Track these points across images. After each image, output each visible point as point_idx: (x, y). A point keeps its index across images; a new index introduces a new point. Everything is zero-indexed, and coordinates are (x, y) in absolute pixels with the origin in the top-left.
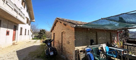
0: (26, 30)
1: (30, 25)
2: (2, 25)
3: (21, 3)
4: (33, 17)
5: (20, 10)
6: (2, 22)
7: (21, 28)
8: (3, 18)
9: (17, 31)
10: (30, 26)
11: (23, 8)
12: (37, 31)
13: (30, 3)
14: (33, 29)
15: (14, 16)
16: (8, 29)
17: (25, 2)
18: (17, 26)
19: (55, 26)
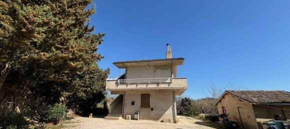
19: (224, 98)
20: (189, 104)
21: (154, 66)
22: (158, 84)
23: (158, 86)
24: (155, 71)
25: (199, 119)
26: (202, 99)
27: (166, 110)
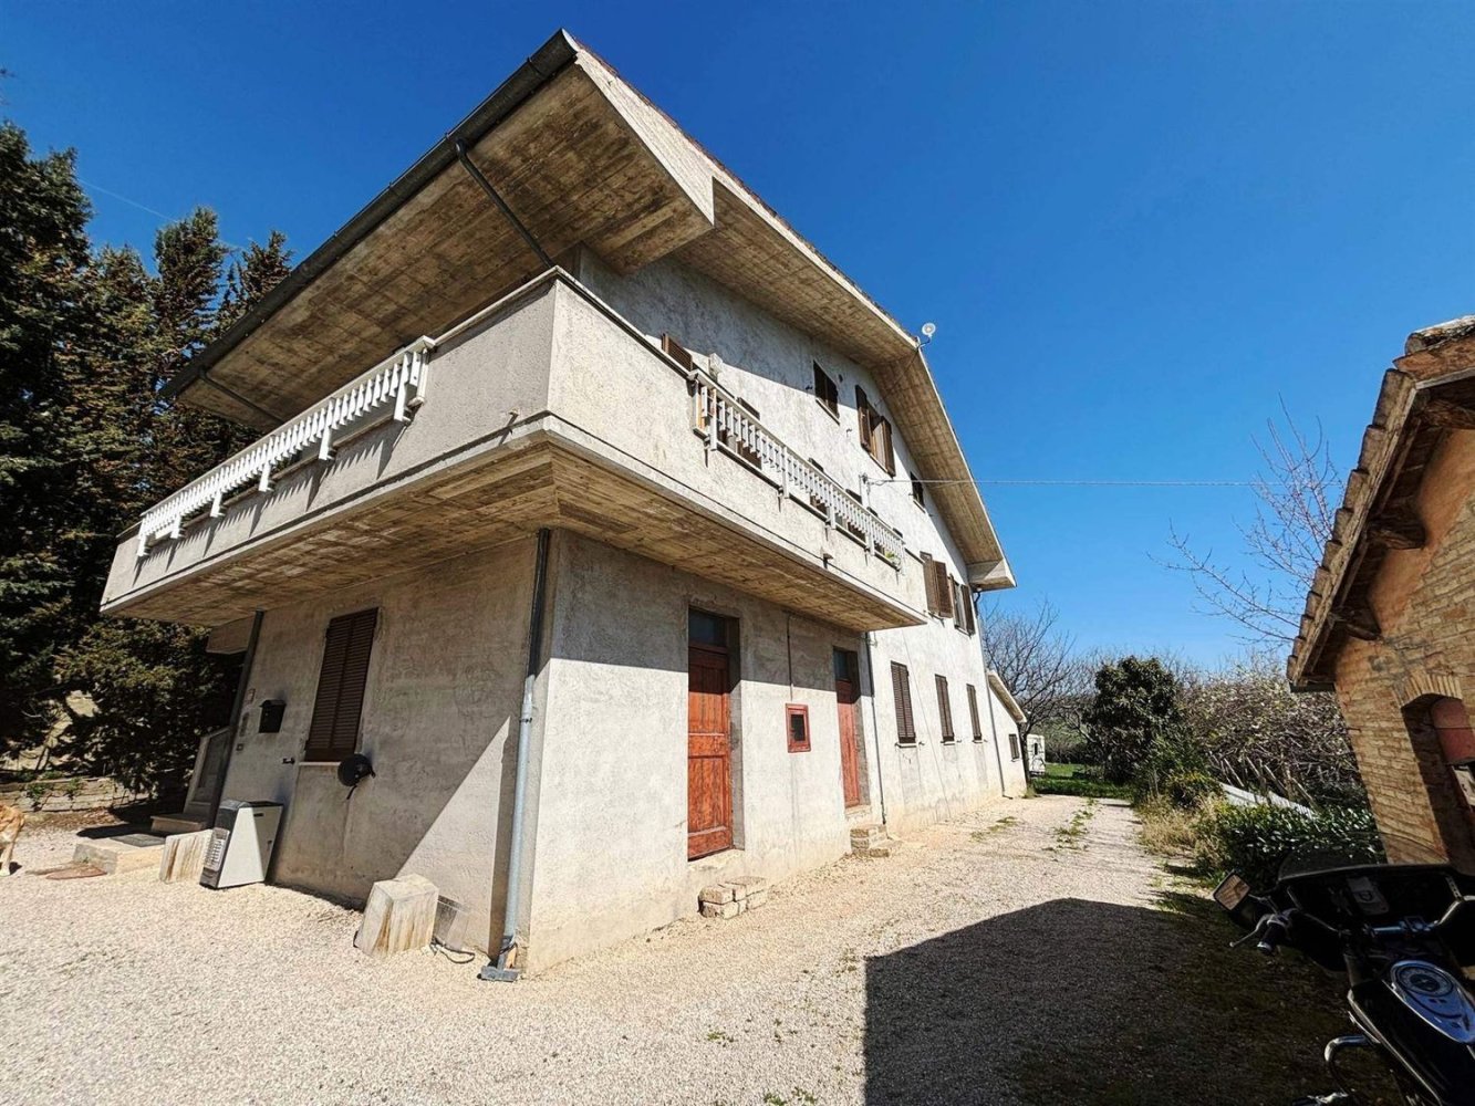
0: (941, 682)
1: (971, 630)
2: (748, 659)
3: (856, 435)
4: (988, 538)
5: (859, 498)
6: (747, 629)
7: (900, 673)
8: (752, 597)
9: (865, 700)
10: (976, 637)
11: (878, 474)
12: (1062, 689)
13: (925, 413)
14: (1010, 673)
15: (807, 557)
16: (795, 689)
17: (883, 419)
18: (863, 657)
19: (1419, 536)
23: (316, 488)
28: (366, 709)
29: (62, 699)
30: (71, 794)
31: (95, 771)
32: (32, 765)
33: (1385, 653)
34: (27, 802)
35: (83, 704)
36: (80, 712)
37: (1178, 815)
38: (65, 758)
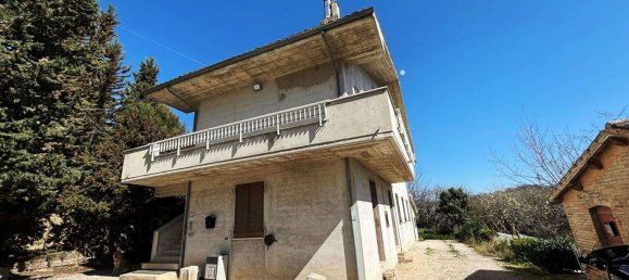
2: (378, 196)
6: (376, 186)
7: (397, 197)
8: (375, 175)
9: (394, 208)
16: (384, 206)
19: (600, 167)
20: (464, 205)
21: (278, 81)
22: (271, 136)
23: (271, 144)
24: (282, 97)
25: (489, 253)
26: (509, 190)
27: (319, 241)
28: (266, 218)
29: (48, 218)
30: (62, 259)
31: (67, 248)
32: (41, 247)
33: (583, 194)
34: (46, 263)
35: (57, 220)
36: (55, 223)
37: (484, 243)
38: (52, 243)
